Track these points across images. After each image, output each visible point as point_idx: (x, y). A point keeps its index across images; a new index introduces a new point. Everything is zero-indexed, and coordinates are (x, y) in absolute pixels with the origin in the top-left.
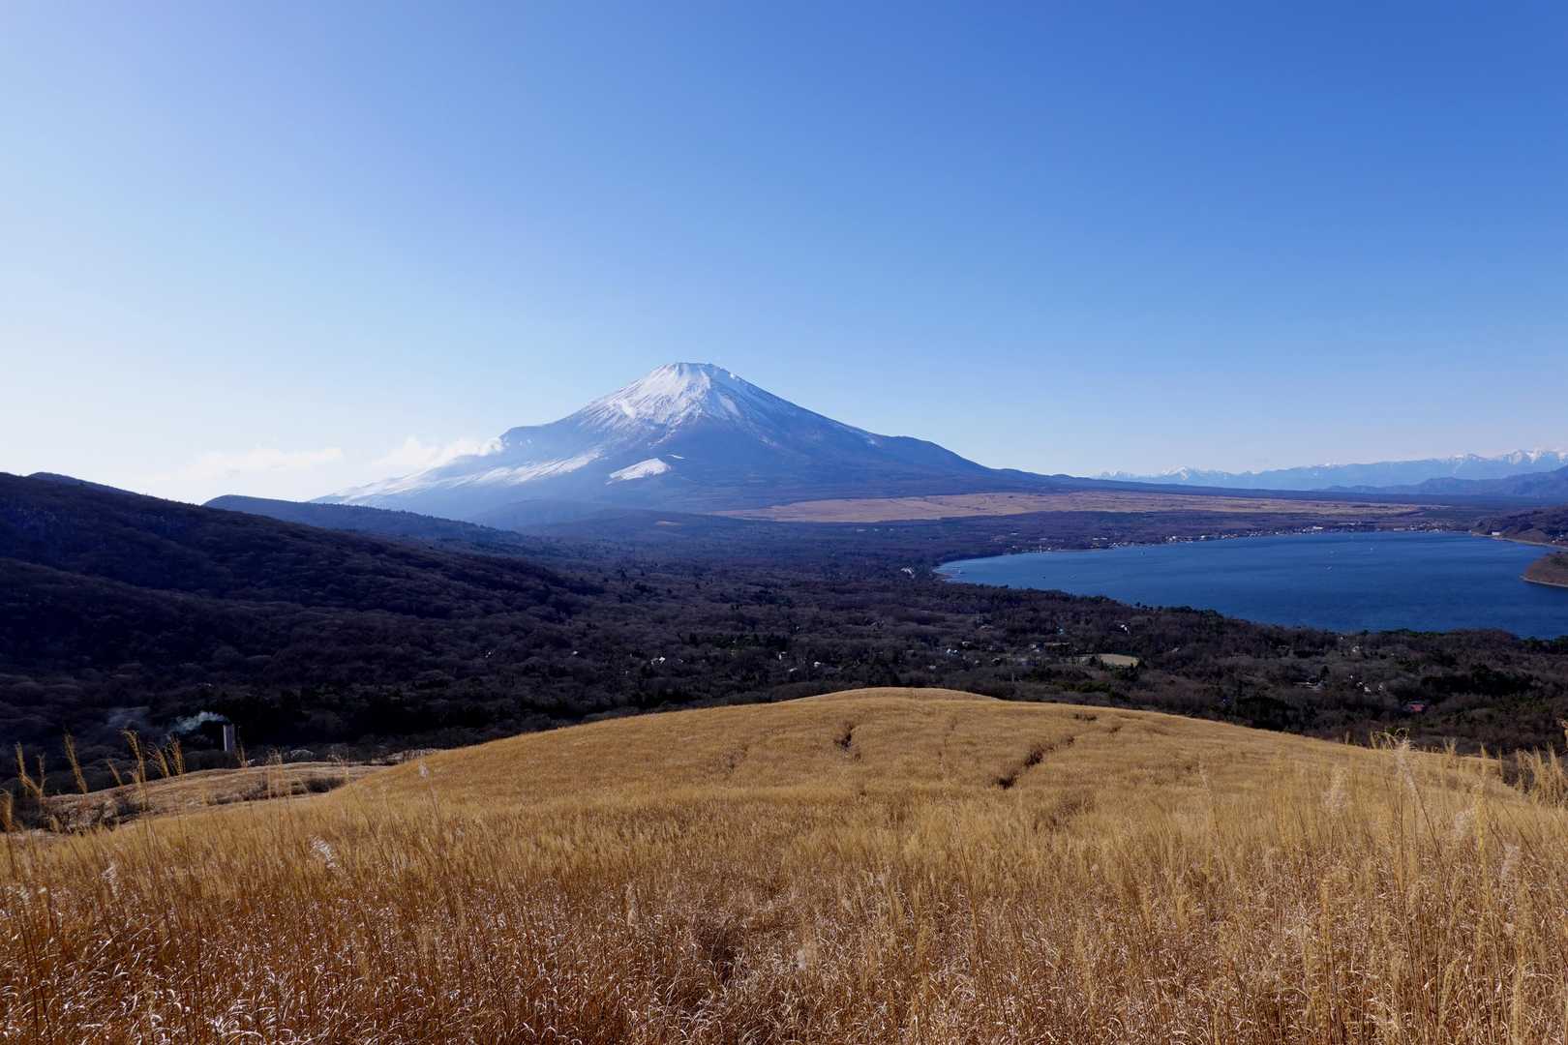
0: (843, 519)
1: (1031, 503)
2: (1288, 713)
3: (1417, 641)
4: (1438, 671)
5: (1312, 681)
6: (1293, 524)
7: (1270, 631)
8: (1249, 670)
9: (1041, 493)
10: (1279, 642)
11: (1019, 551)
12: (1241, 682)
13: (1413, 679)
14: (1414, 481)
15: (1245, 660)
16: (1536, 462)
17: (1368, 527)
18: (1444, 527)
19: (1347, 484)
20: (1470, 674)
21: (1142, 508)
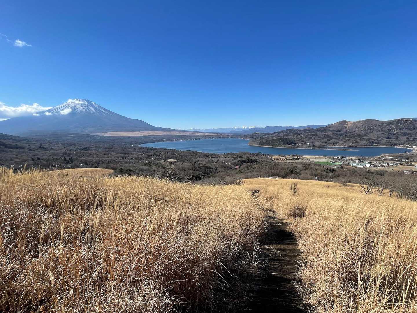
0: (120, 136)
1: (162, 133)
2: (211, 169)
3: (234, 154)
4: (240, 159)
5: (215, 163)
6: (211, 137)
7: (206, 154)
8: (202, 161)
9: (165, 131)
10: (208, 156)
11: (159, 142)
12: (200, 163)
13: (236, 161)
14: (229, 131)
15: (201, 159)
16: (246, 128)
17: (223, 137)
18: (234, 138)
19: (219, 131)
20: (246, 159)
21: (184, 134)
